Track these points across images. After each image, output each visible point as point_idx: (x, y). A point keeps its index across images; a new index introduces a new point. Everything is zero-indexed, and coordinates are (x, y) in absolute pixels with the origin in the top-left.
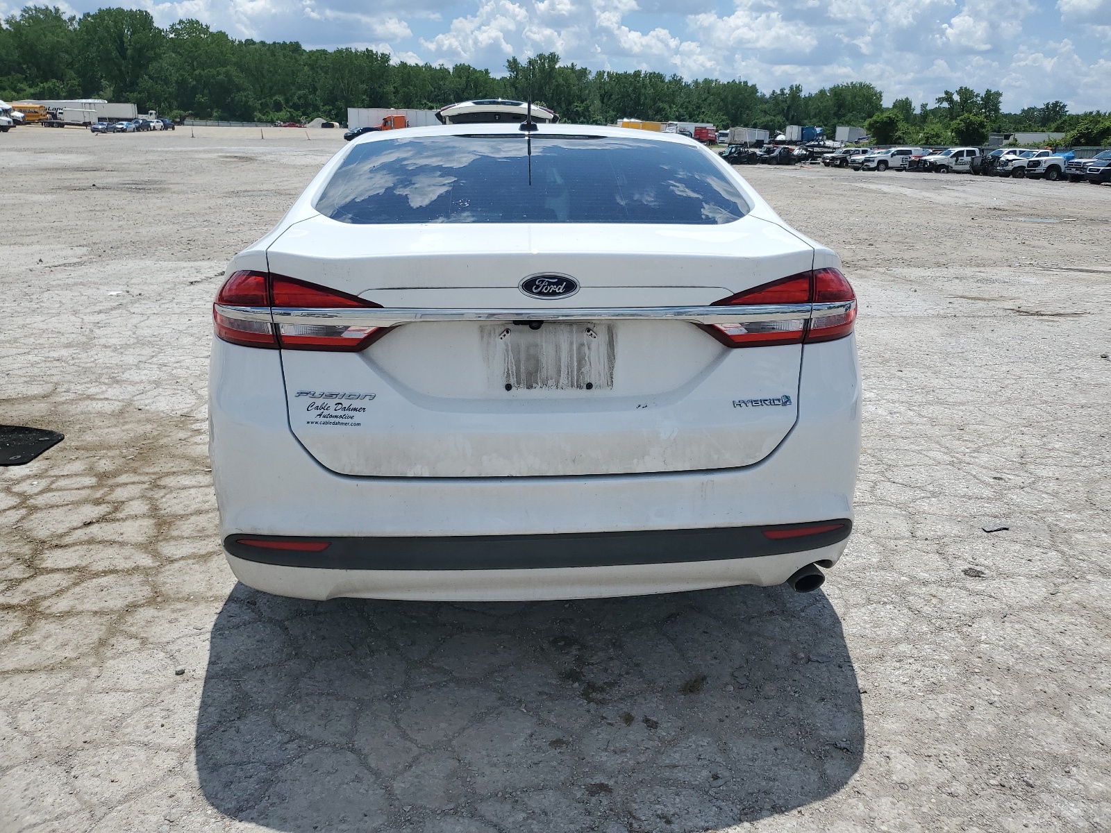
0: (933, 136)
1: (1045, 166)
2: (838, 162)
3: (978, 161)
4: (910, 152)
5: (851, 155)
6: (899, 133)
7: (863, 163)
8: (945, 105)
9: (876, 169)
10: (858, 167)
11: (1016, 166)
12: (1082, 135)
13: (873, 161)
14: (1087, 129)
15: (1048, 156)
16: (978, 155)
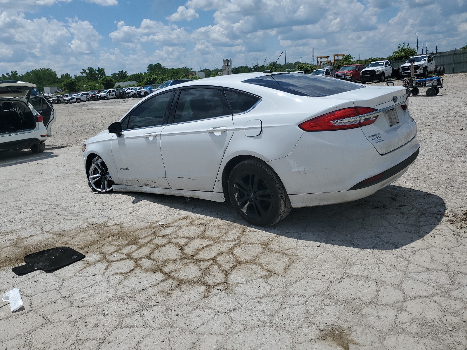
0: (93, 87)
1: (143, 92)
2: (57, 101)
3: (118, 94)
4: (88, 94)
5: (61, 98)
6: (77, 87)
7: (69, 100)
8: (84, 75)
9: (76, 102)
10: (67, 102)
11: (133, 94)
12: (148, 81)
13: (74, 99)
14: (149, 79)
15: (142, 89)
16: (116, 91)
